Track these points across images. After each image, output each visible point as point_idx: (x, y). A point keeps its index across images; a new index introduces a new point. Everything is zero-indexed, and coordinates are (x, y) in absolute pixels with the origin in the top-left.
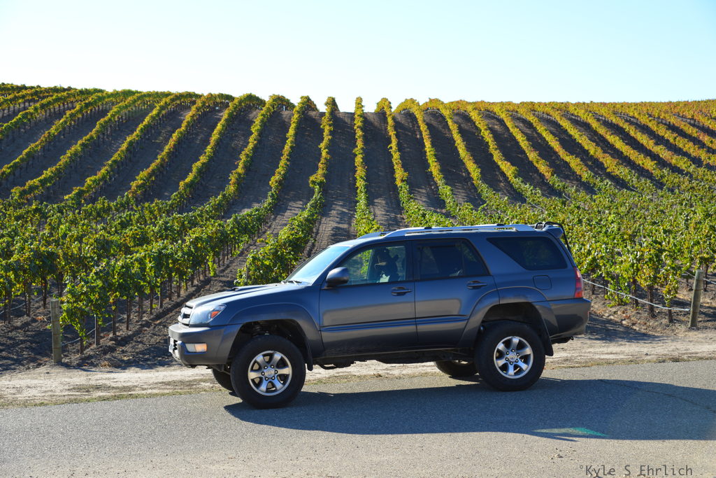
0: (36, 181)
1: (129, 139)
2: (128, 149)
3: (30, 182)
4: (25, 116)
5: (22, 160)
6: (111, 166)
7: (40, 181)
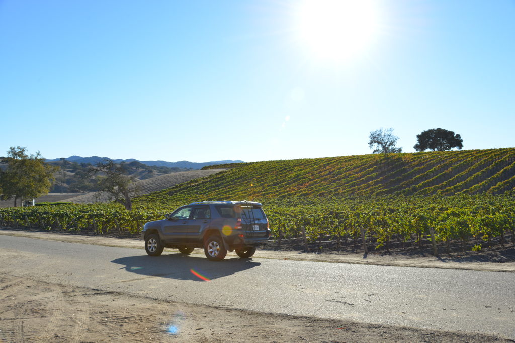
0: (452, 187)
1: (505, 168)
2: (503, 172)
3: (448, 188)
4: (465, 162)
5: (453, 179)
6: (490, 180)
7: (454, 187)
